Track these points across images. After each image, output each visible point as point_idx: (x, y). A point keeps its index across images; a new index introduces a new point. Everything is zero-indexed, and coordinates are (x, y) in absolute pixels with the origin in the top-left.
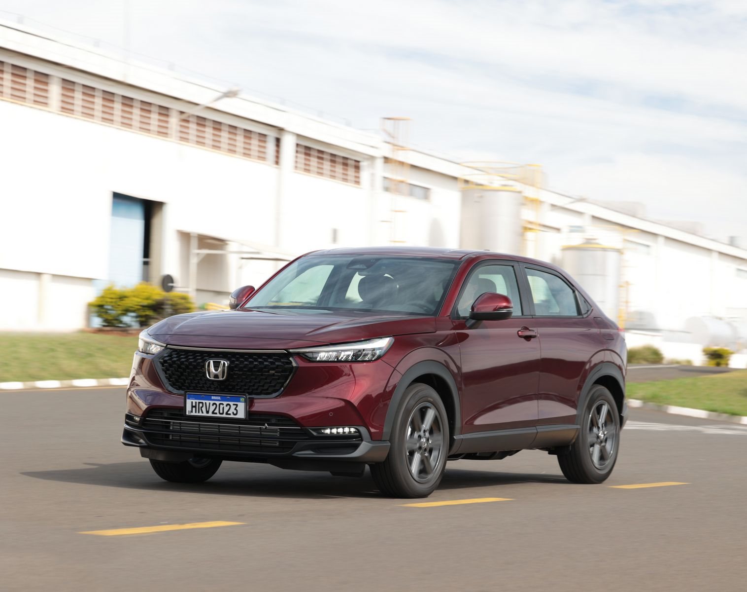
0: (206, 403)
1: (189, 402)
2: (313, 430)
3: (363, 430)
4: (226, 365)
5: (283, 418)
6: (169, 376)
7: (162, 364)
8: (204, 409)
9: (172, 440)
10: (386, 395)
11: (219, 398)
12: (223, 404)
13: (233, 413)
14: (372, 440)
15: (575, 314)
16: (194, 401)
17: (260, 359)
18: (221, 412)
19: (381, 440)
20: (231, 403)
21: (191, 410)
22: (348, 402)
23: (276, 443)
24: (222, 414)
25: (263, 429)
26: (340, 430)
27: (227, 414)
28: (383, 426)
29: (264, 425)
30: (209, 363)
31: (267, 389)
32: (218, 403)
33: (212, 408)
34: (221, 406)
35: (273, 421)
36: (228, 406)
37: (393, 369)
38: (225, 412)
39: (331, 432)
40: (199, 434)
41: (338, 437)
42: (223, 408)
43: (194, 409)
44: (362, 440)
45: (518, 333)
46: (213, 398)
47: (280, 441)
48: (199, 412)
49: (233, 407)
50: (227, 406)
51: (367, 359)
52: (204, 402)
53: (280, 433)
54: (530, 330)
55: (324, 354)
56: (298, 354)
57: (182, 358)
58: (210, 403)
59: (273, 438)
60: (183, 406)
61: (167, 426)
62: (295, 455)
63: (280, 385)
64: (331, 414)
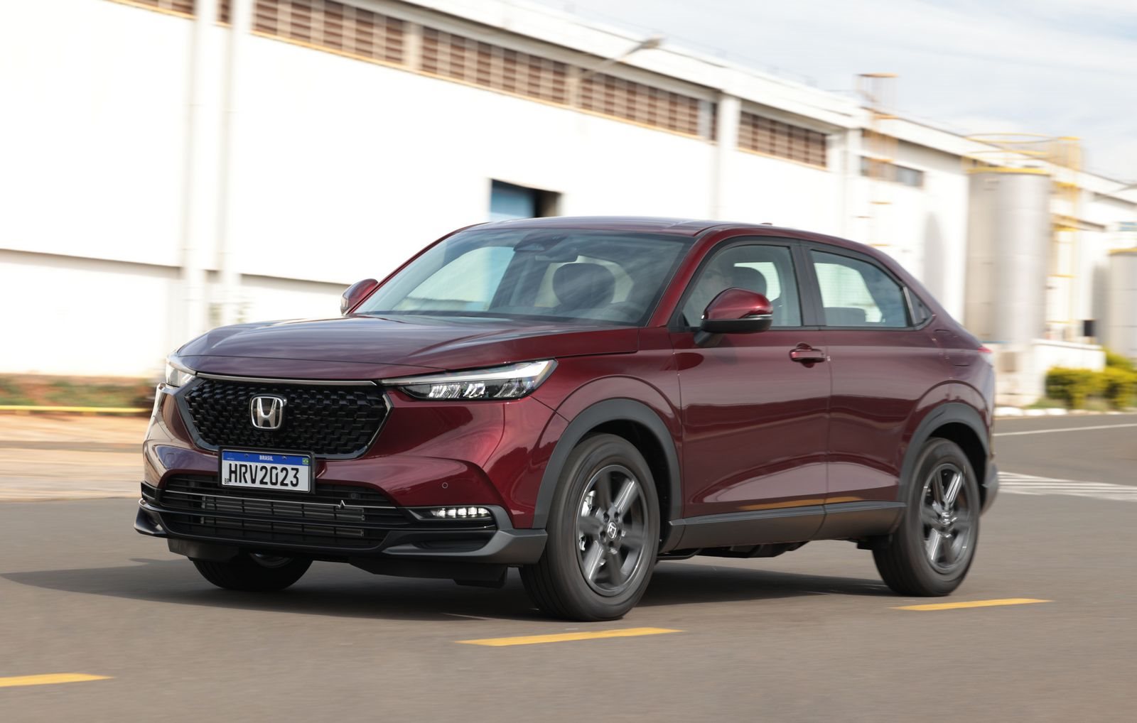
0: (251, 466)
1: (226, 464)
2: (415, 511)
3: (498, 511)
4: (282, 405)
5: (367, 492)
6: (199, 422)
7: (189, 403)
8: (248, 476)
9: (205, 526)
10: (542, 453)
11: (270, 458)
12: (276, 468)
13: (292, 482)
14: (514, 528)
15: (903, 324)
16: (233, 463)
17: (335, 395)
18: (274, 481)
19: (529, 529)
20: (289, 467)
21: (228, 477)
22: (473, 468)
23: (360, 532)
24: (276, 484)
25: (338, 509)
26: (462, 512)
27: (282, 484)
28: (534, 506)
29: (339, 503)
30: (256, 401)
31: (345, 445)
32: (269, 466)
33: (260, 475)
34: (274, 472)
35: (353, 497)
36: (285, 472)
37: (553, 411)
38: (280, 481)
39: (447, 515)
40: (242, 516)
41: (458, 522)
42: (277, 474)
43: (233, 475)
44: (497, 528)
45: (791, 355)
46: (261, 458)
47: (365, 529)
48: (240, 481)
49: (291, 473)
50: (282, 471)
51: (509, 395)
52: (248, 464)
53: (365, 515)
54: (813, 350)
55: (440, 388)
56: (395, 388)
57: (217, 394)
58: (257, 466)
59: (355, 523)
60: (217, 470)
61: (196, 502)
62: (386, 551)
63: (365, 438)
64: (445, 486)
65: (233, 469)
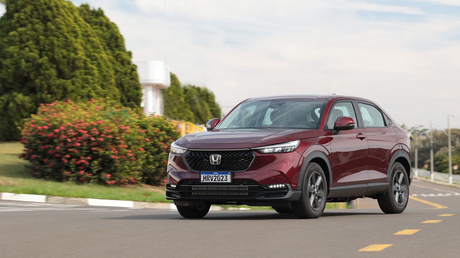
0: (211, 176)
1: (202, 176)
2: (265, 186)
3: (288, 185)
4: (220, 157)
5: (250, 181)
6: (190, 164)
7: (186, 158)
8: (210, 179)
9: (193, 195)
10: (299, 168)
11: (217, 173)
12: (220, 176)
13: (225, 180)
14: (293, 190)
15: (383, 125)
16: (205, 175)
17: (237, 153)
18: (219, 180)
19: (297, 190)
20: (224, 175)
21: (203, 180)
22: (281, 173)
23: (247, 194)
24: (220, 181)
25: (240, 187)
26: (278, 186)
27: (222, 180)
28: (298, 183)
29: (240, 185)
30: (211, 156)
31: (241, 168)
32: (217, 175)
33: (214, 178)
34: (219, 177)
35: (245, 183)
36: (222, 177)
37: (301, 155)
38: (221, 180)
39: (273, 187)
40: (208, 191)
41: (277, 189)
43: (205, 179)
44: (288, 190)
45: (357, 136)
46: (214, 173)
47: (248, 192)
48: (207, 181)
49: (225, 177)
50: (221, 177)
51: (288, 151)
52: (210, 175)
53: (248, 188)
54: (362, 134)
55: (267, 150)
56: (256, 150)
57: (197, 155)
58: (213, 176)
59: (245, 191)
60: (199, 178)
61: (190, 188)
62: (257, 198)
63: (247, 165)
64: (273, 178)
65: (205, 177)
